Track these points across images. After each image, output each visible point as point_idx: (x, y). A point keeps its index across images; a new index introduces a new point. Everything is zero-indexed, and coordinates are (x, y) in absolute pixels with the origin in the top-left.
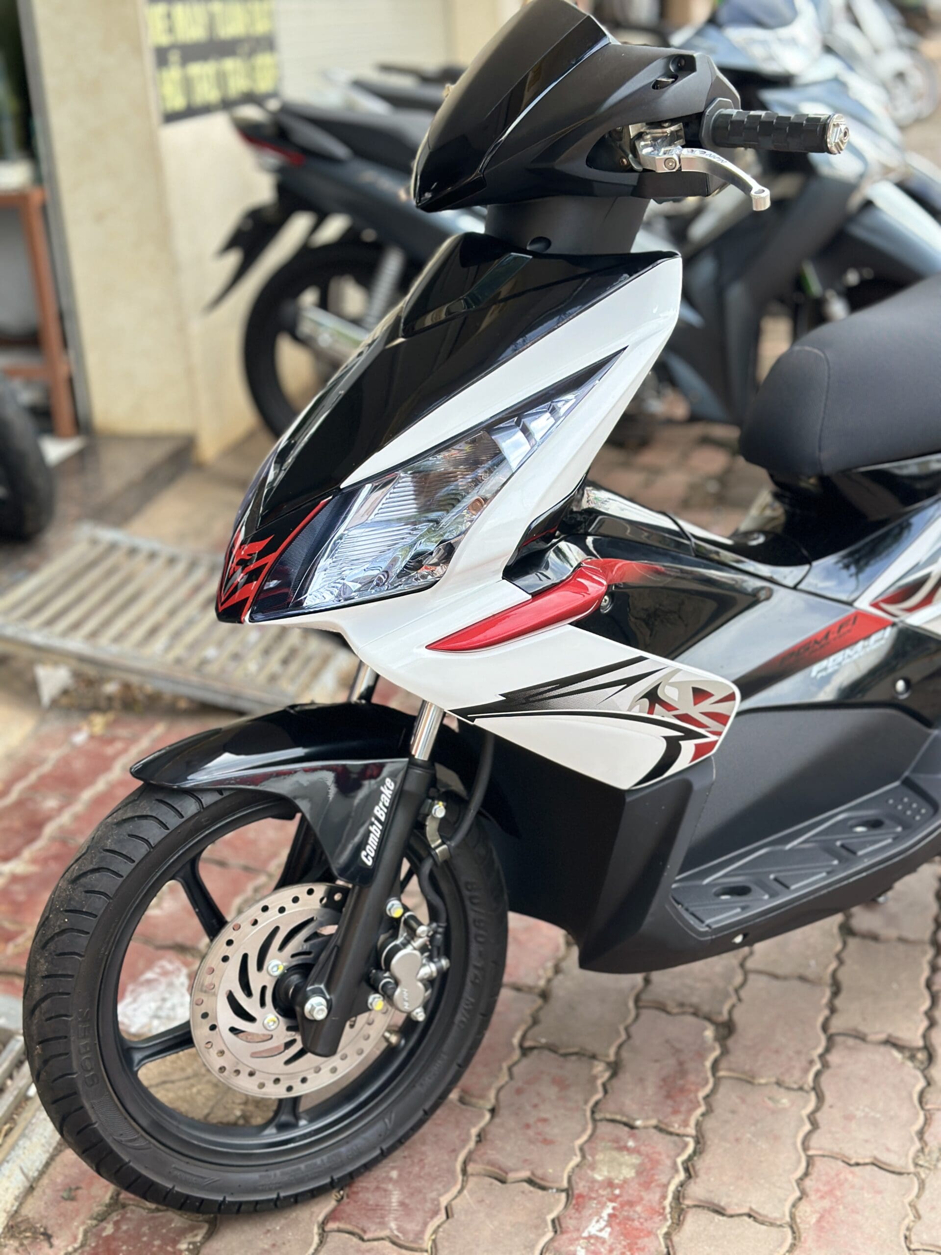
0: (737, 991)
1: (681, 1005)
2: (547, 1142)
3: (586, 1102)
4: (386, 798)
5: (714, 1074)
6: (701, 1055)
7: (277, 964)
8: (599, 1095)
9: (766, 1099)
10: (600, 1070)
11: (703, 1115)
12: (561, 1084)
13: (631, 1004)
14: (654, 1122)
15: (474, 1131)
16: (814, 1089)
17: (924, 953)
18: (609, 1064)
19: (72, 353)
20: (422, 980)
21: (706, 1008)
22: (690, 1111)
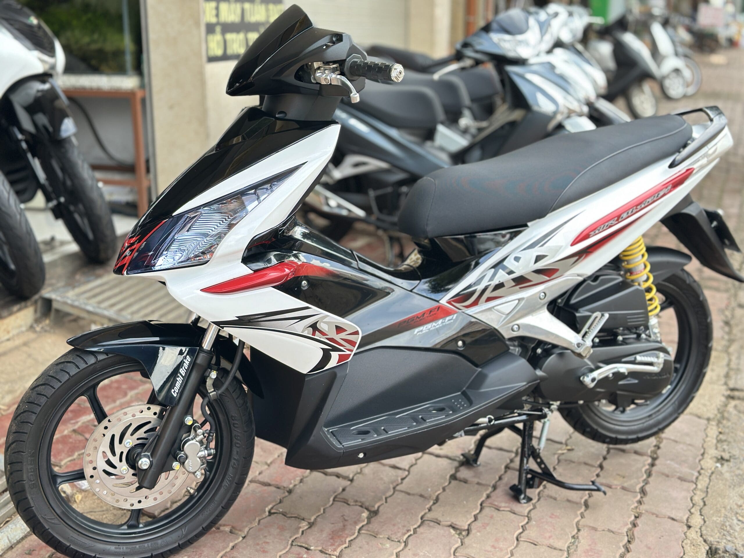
0: (386, 498)
1: (356, 501)
2: (264, 552)
3: (291, 537)
4: (186, 365)
5: (359, 532)
6: (356, 523)
7: (130, 442)
8: (299, 535)
9: (379, 544)
10: (304, 525)
11: (346, 548)
12: (282, 529)
13: (331, 499)
14: (320, 548)
15: (231, 544)
16: (405, 542)
17: (486, 490)
18: (309, 523)
19: (151, 176)
20: (200, 458)
21: (367, 504)
22: (339, 545)
